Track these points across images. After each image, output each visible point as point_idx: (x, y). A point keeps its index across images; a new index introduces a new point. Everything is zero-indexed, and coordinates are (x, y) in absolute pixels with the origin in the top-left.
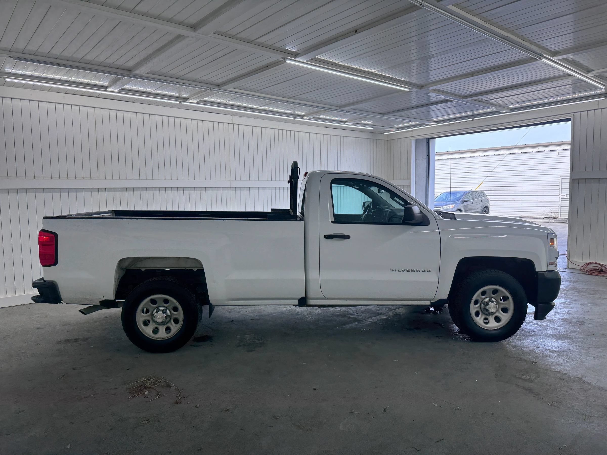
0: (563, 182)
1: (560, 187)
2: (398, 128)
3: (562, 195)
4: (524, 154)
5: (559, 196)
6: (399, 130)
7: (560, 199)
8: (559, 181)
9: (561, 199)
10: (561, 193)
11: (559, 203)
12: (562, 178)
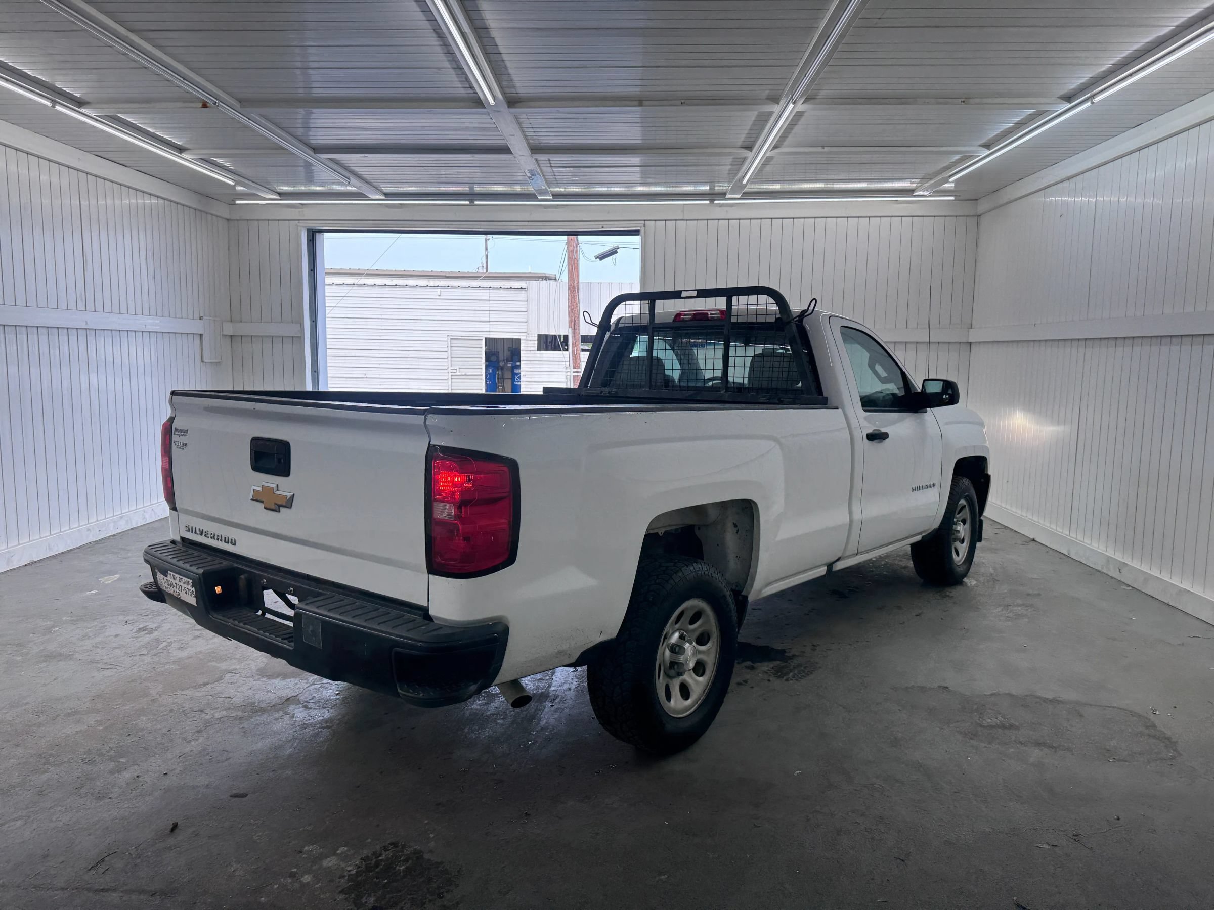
0: (452, 345)
1: (448, 354)
2: (280, 194)
3: (452, 368)
4: (380, 289)
5: (447, 371)
6: (281, 200)
7: (450, 376)
8: (446, 343)
9: (452, 375)
10: (451, 365)
11: (448, 383)
12: (451, 339)
